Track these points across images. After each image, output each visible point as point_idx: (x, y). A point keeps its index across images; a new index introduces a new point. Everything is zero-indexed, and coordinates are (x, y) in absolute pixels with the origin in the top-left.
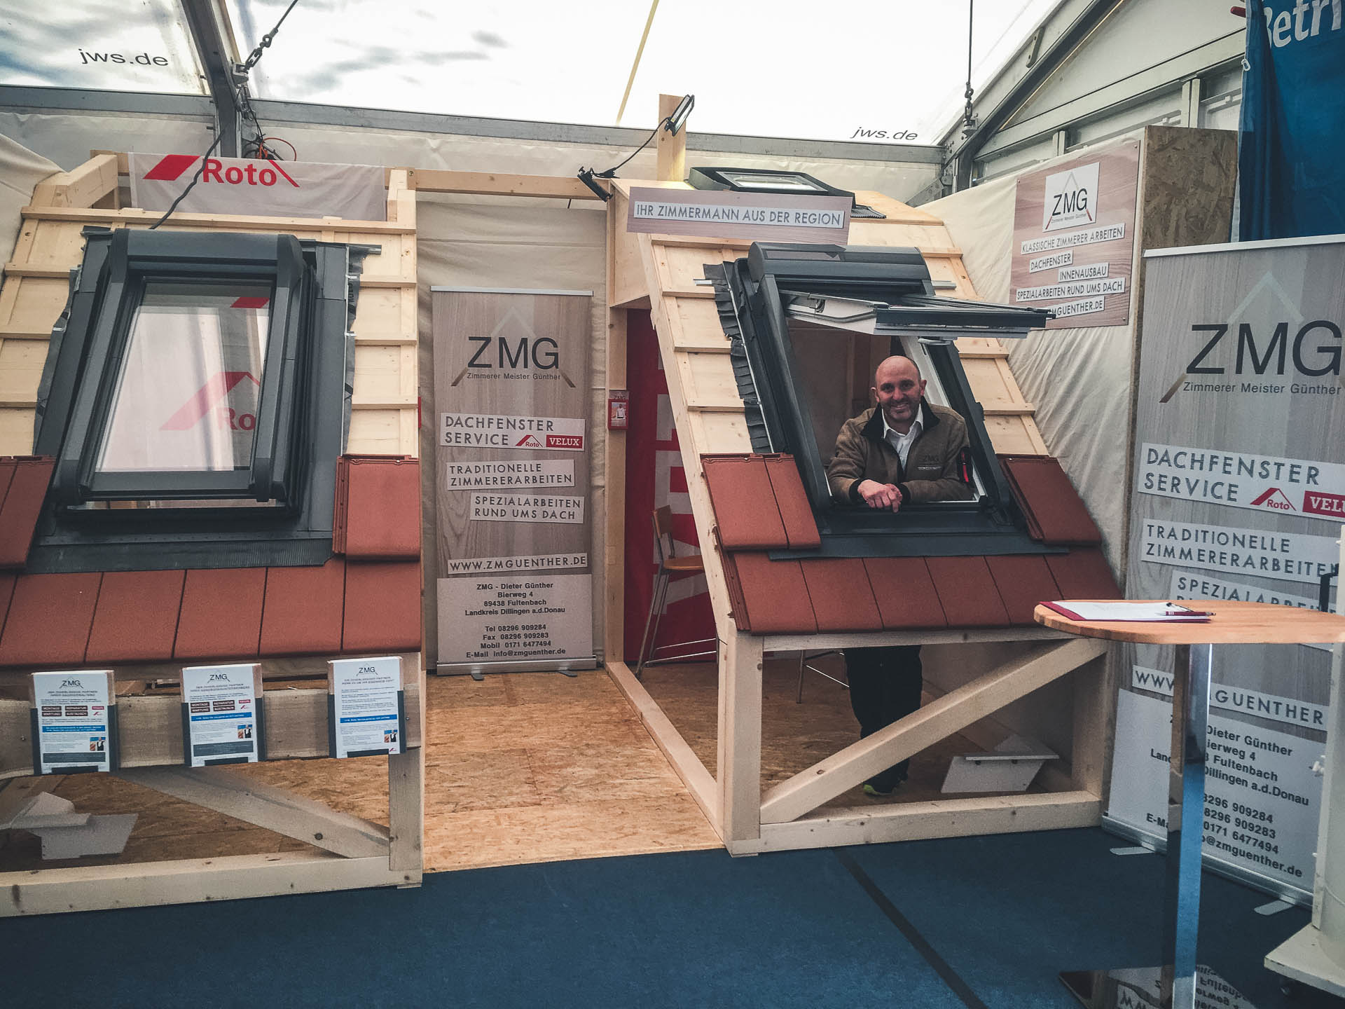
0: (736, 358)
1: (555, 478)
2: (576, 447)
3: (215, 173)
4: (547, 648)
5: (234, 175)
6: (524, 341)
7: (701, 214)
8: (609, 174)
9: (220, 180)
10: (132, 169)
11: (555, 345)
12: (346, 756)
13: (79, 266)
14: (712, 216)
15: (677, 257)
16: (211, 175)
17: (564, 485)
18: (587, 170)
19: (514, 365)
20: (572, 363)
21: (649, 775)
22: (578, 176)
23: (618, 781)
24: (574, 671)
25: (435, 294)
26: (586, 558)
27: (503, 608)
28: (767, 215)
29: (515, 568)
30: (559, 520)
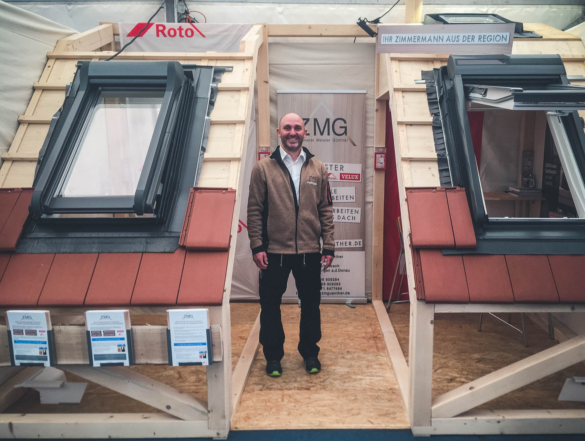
0: (436, 128)
1: (345, 197)
2: (356, 180)
3: (162, 32)
4: (340, 291)
5: (172, 33)
6: (328, 120)
7: (420, 40)
8: (377, 21)
9: (165, 36)
10: (120, 31)
11: (345, 122)
12: (178, 365)
13: (71, 83)
14: (427, 41)
15: (406, 67)
16: (160, 33)
17: (349, 201)
18: (362, 19)
19: (322, 134)
20: (355, 133)
21: (378, 374)
22: (357, 23)
23: (359, 377)
24: (355, 304)
25: (279, 94)
26: (362, 242)
28: (461, 38)
30: (347, 221)
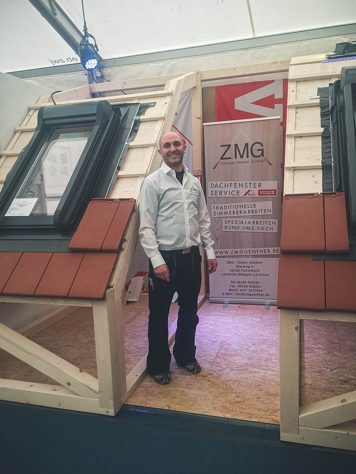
0: (325, 137)
1: (263, 211)
4: (261, 293)
6: (247, 145)
11: (262, 145)
15: (303, 86)
17: (267, 213)
19: (242, 157)
25: (205, 126)
26: (279, 250)
27: (239, 272)
29: (244, 254)
30: (265, 231)
